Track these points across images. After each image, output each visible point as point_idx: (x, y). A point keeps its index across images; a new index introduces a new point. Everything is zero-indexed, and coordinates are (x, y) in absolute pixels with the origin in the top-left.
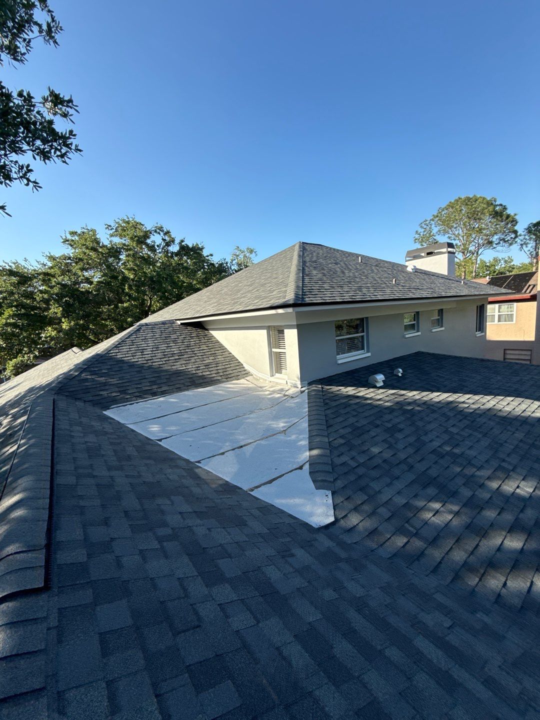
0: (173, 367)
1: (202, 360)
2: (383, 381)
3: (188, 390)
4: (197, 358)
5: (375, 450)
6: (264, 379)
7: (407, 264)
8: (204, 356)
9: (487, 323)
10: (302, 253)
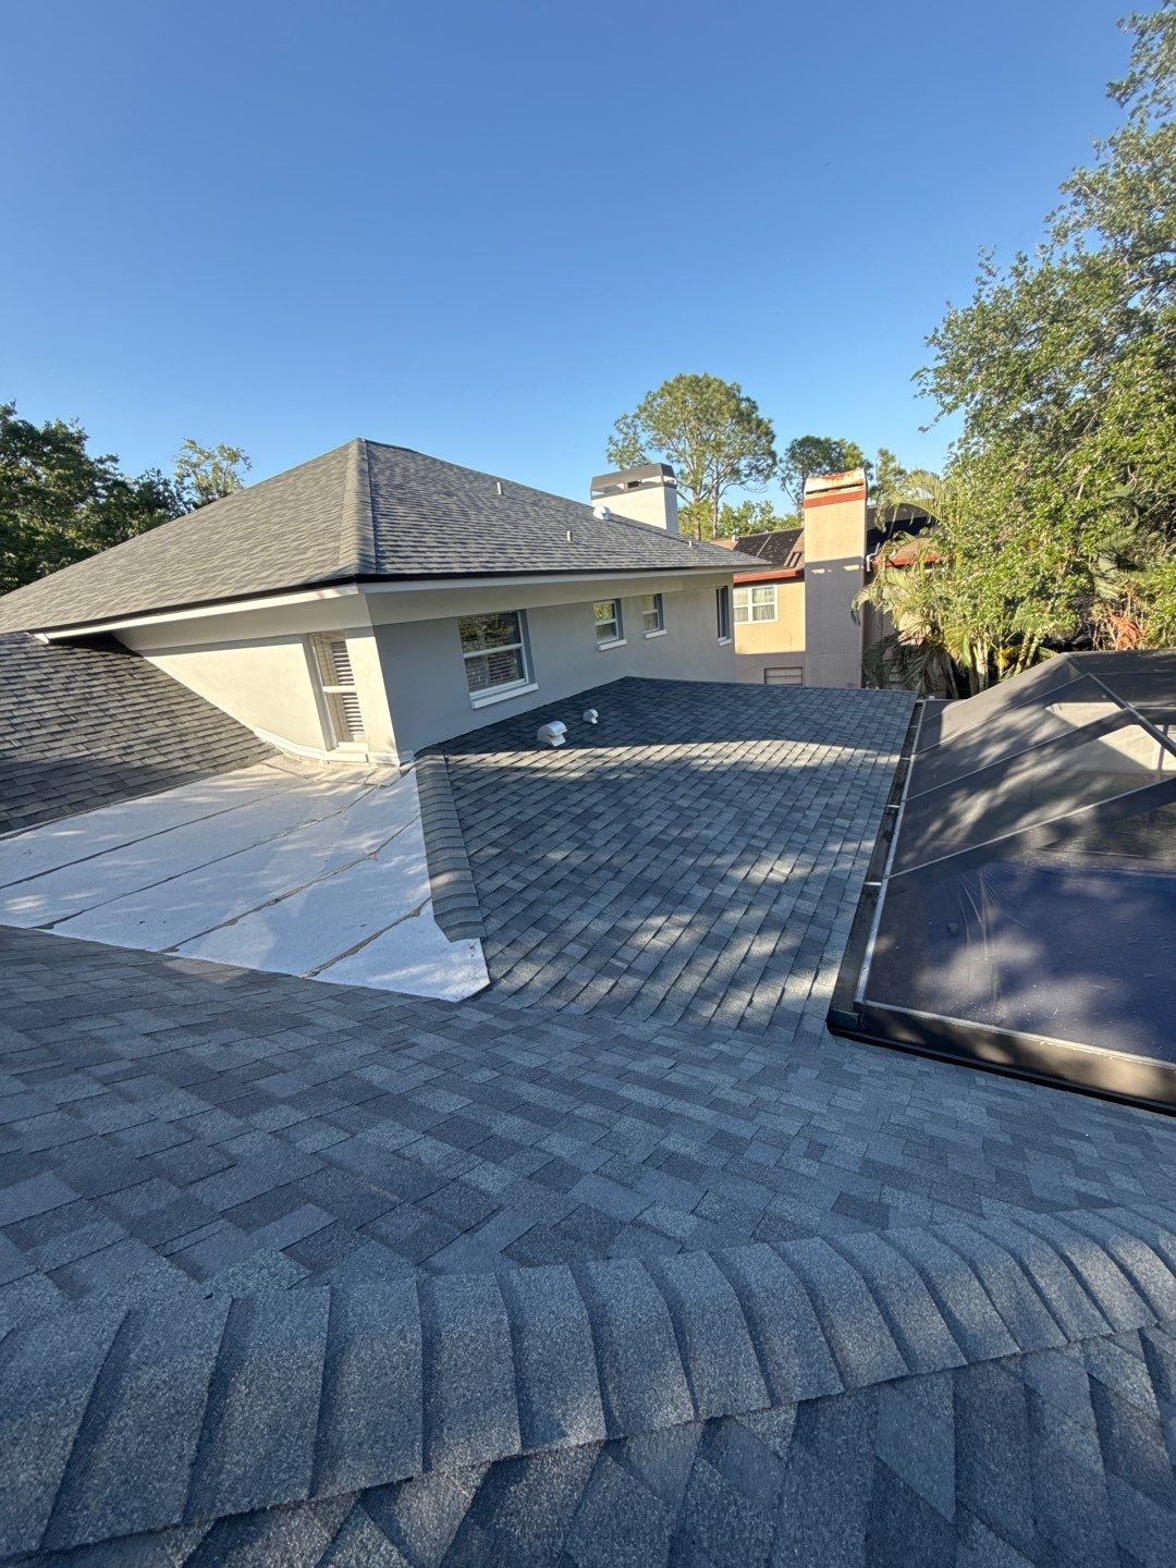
0: (48, 754)
1: (136, 729)
2: (564, 734)
3: (106, 804)
4: (119, 725)
5: (557, 856)
6: (311, 759)
7: (594, 503)
8: (142, 720)
9: (735, 624)
10: (366, 466)
